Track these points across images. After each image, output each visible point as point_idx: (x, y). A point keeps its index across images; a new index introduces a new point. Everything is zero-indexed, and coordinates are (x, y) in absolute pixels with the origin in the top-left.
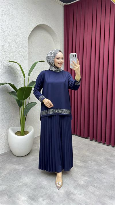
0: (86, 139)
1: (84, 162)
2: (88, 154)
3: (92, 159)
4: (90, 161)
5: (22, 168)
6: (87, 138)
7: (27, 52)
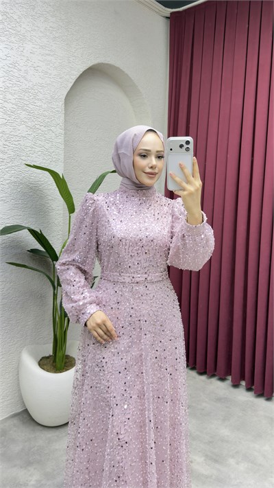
0: (219, 383)
1: (216, 461)
2: (225, 432)
3: (237, 452)
4: (233, 457)
5: (36, 480)
6: (222, 379)
7: (61, 139)
